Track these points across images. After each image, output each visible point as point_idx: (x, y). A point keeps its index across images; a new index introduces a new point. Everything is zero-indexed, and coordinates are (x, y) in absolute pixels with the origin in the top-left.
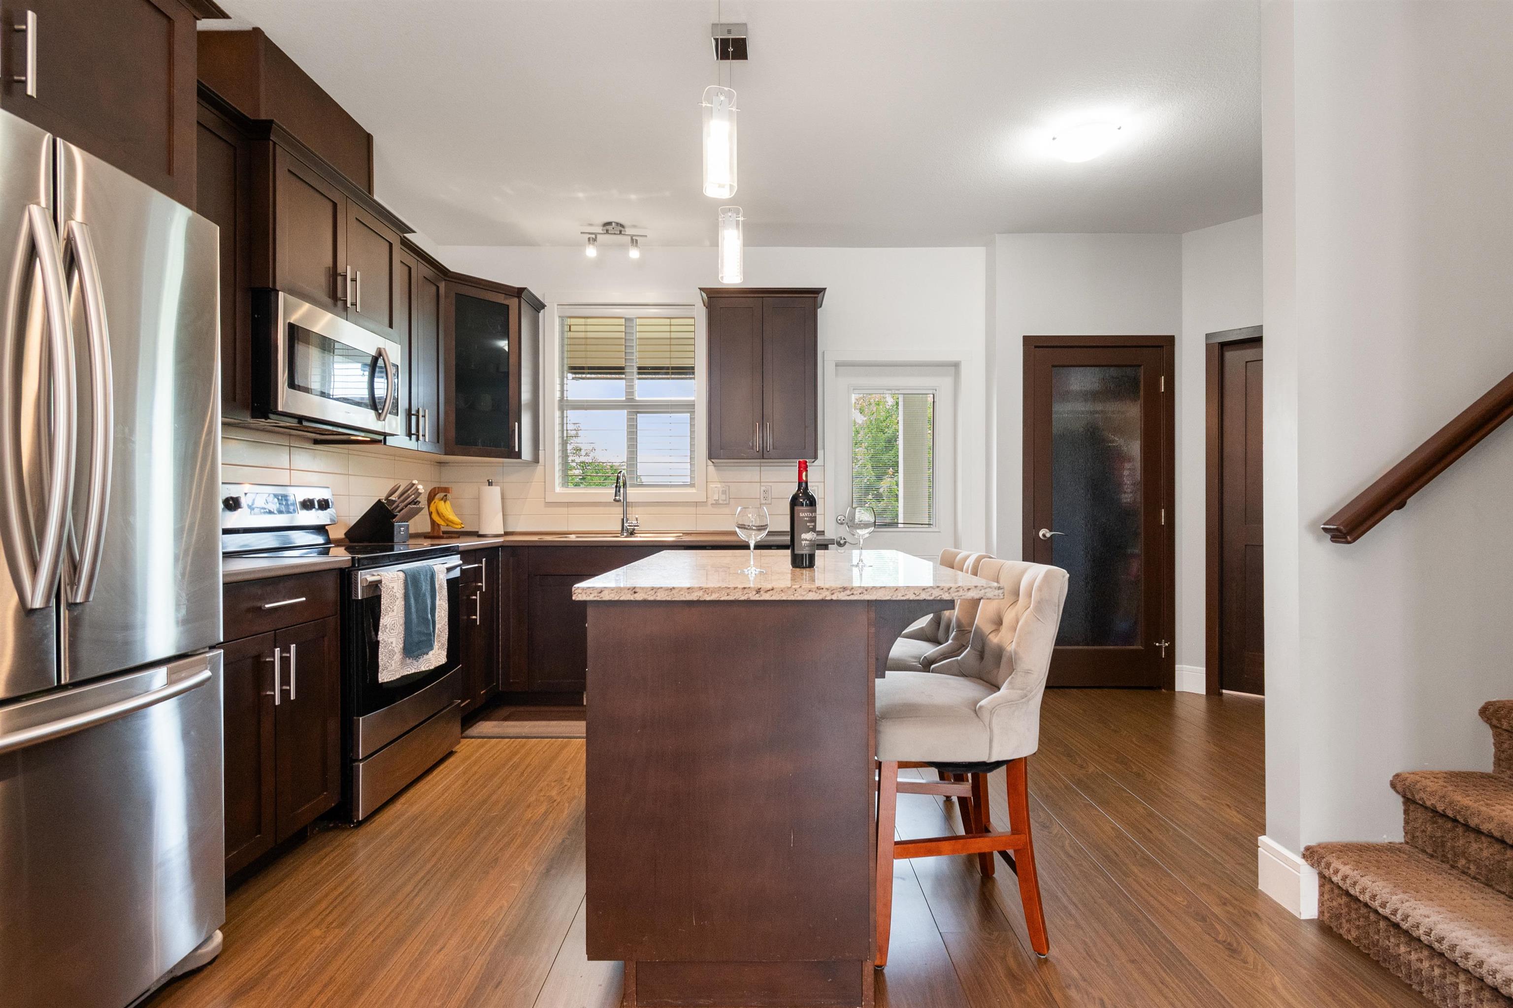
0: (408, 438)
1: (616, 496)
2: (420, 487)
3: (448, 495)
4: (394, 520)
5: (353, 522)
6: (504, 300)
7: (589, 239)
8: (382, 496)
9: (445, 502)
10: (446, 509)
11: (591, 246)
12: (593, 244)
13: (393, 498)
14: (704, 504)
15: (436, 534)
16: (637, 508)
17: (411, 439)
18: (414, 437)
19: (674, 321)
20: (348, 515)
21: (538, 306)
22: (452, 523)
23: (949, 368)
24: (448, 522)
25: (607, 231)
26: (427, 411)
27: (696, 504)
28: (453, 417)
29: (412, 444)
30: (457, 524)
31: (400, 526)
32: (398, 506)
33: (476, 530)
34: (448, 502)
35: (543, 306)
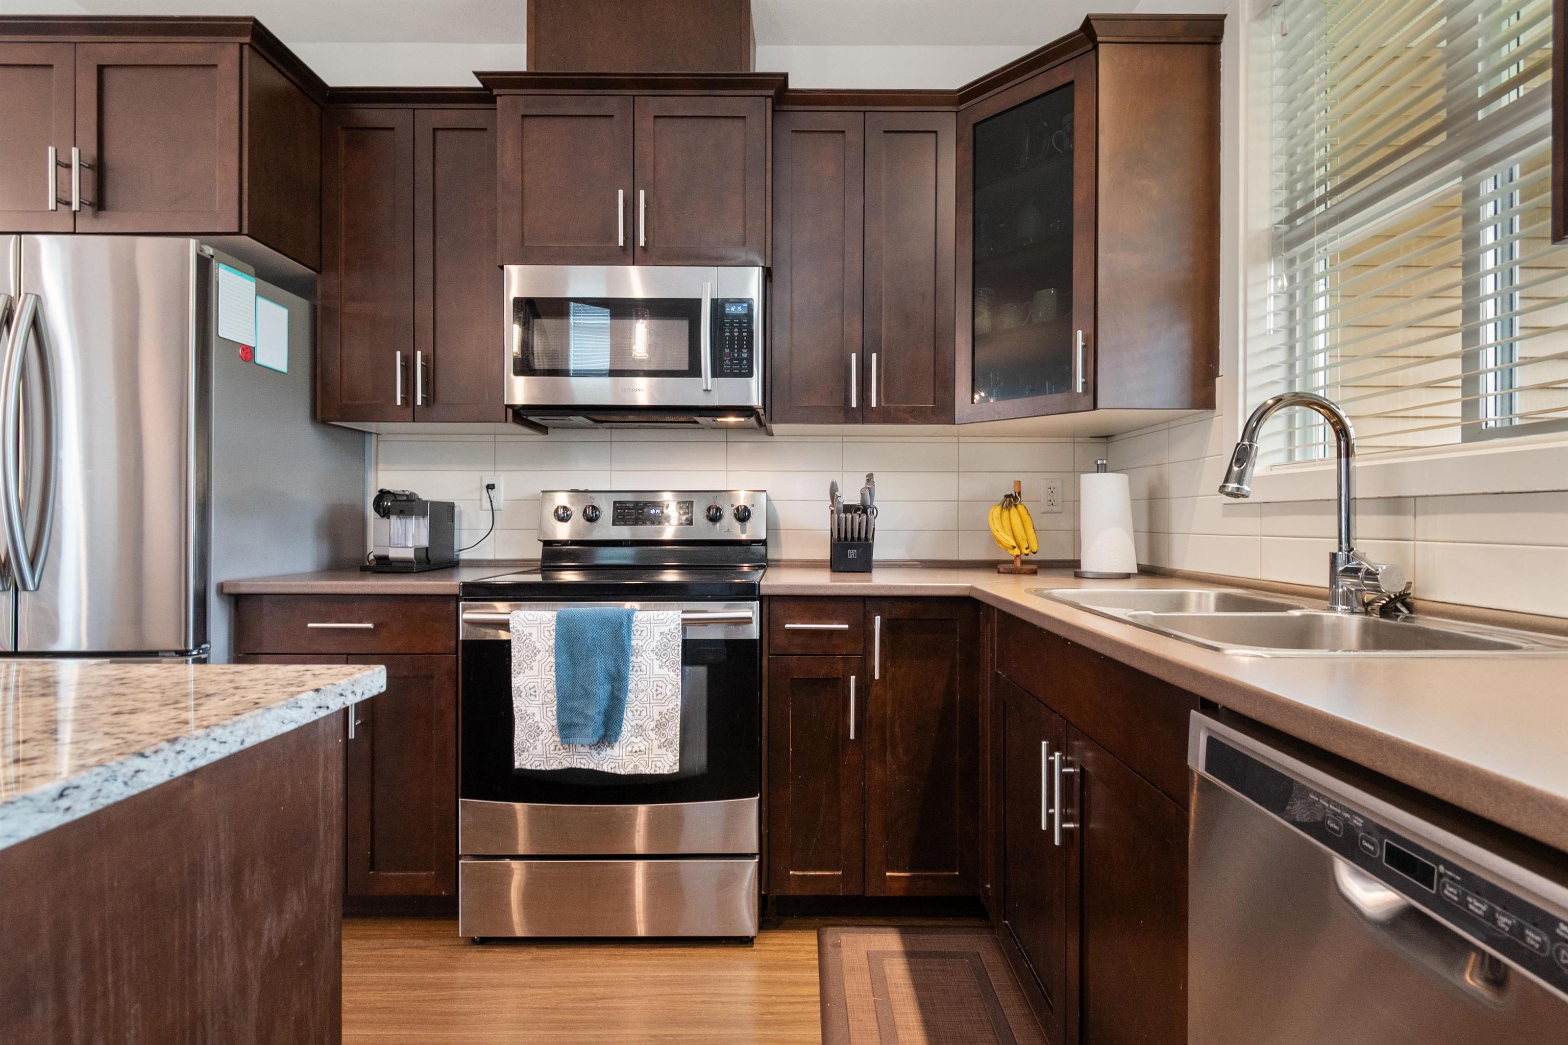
21: (1207, 36)
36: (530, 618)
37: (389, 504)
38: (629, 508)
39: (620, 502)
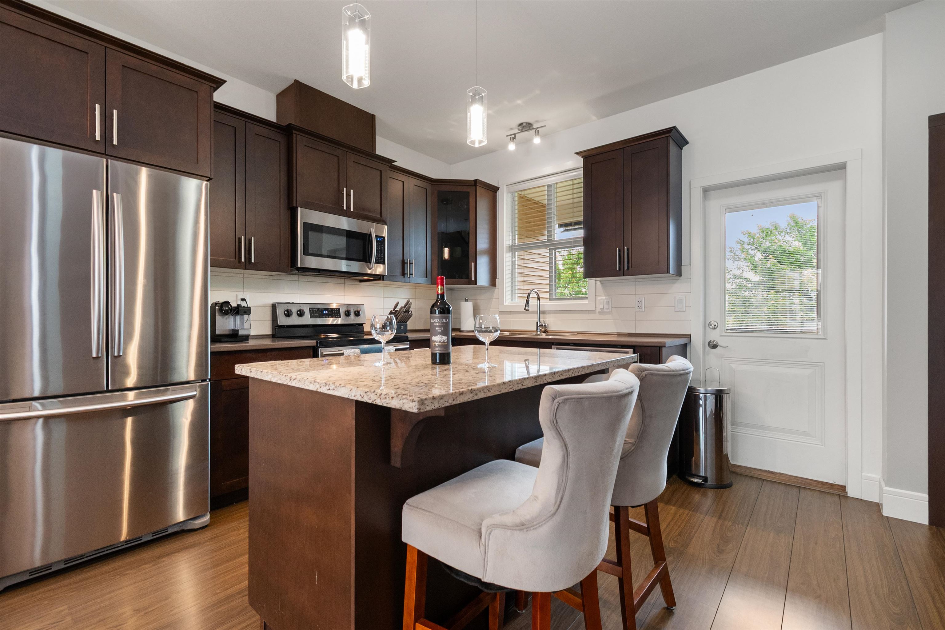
1: (525, 307)
6: (467, 189)
7: (510, 138)
8: (392, 308)
11: (512, 143)
12: (513, 141)
13: (397, 309)
14: (594, 311)
16: (550, 315)
17: (404, 277)
18: (406, 276)
21: (493, 190)
25: (521, 130)
26: (414, 260)
27: (588, 312)
28: (436, 262)
31: (401, 325)
35: (498, 188)
36: (351, 352)
37: (227, 308)
38: (315, 311)
39: (311, 308)
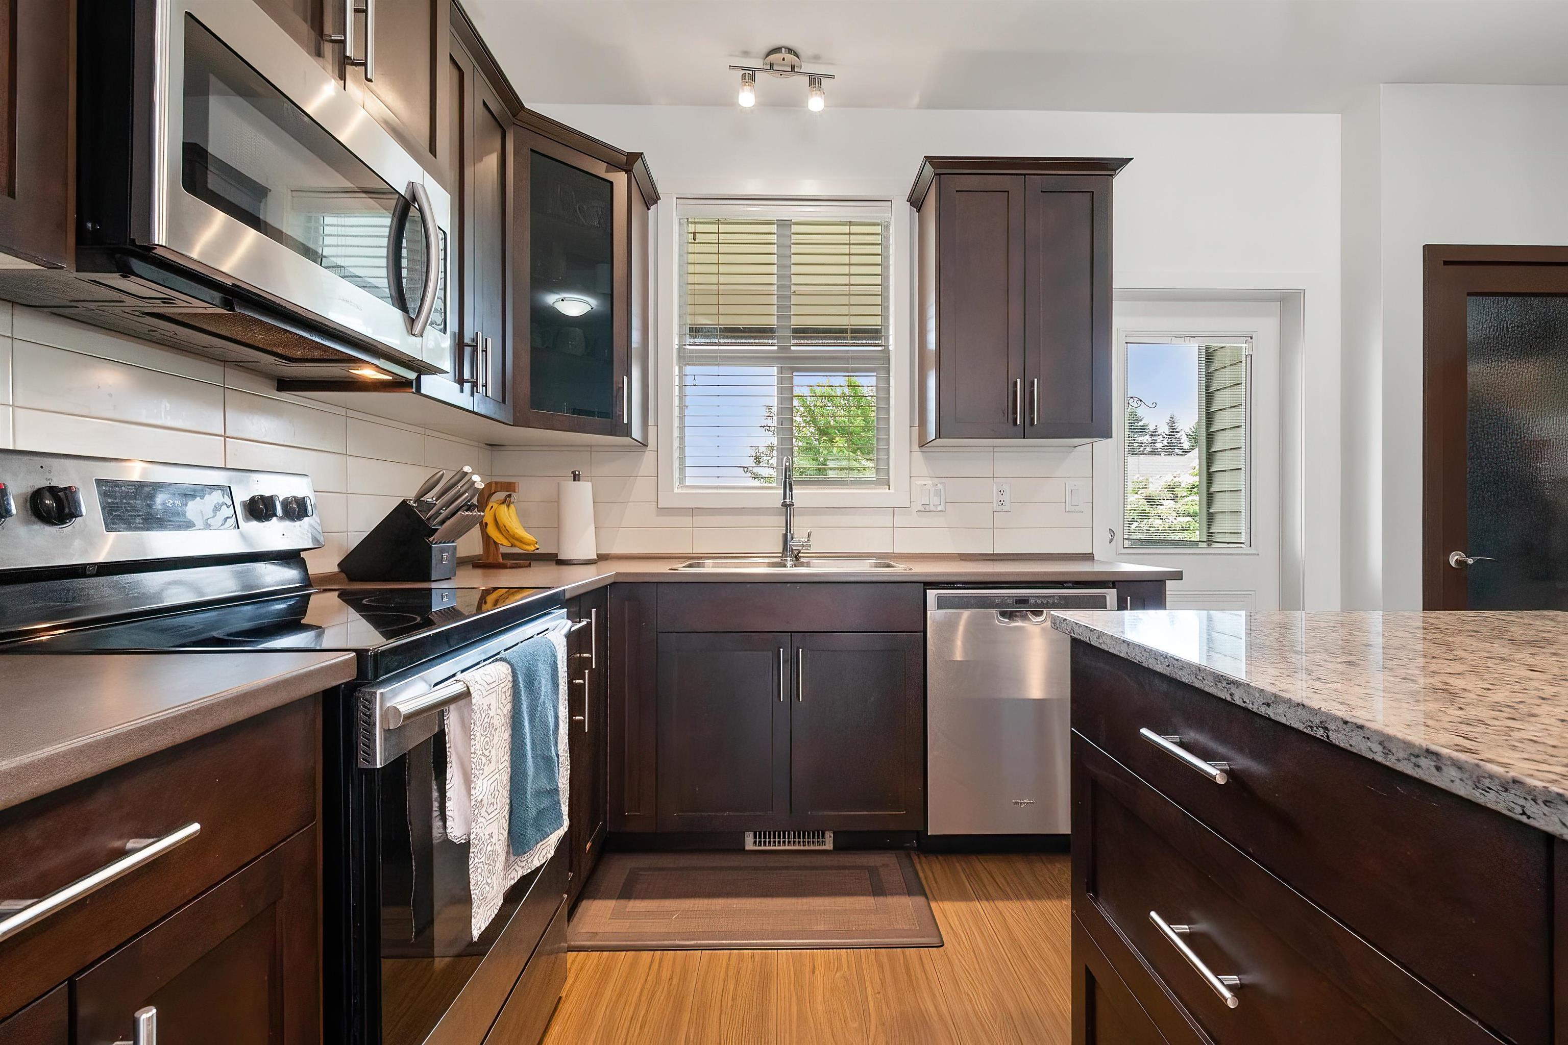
0: (457, 386)
2: (476, 478)
3: (514, 494)
4: (431, 539)
5: (354, 541)
6: (607, 171)
7: (744, 76)
8: (410, 494)
9: (508, 506)
10: (510, 517)
11: (747, 88)
12: (749, 87)
13: (428, 498)
14: (905, 510)
15: (491, 560)
16: (800, 518)
17: (462, 391)
18: (467, 386)
19: (854, 229)
20: (346, 530)
21: (653, 193)
22: (521, 542)
23: (1273, 303)
24: (514, 539)
25: (772, 65)
26: (489, 340)
28: (526, 360)
29: (463, 399)
30: (529, 544)
31: (442, 551)
32: (438, 514)
33: (554, 551)
34: (512, 506)
35: (657, 195)
38: (128, 495)
